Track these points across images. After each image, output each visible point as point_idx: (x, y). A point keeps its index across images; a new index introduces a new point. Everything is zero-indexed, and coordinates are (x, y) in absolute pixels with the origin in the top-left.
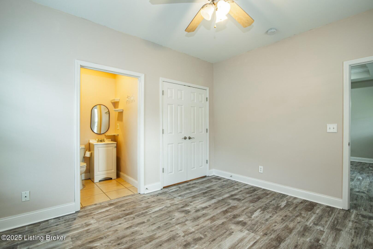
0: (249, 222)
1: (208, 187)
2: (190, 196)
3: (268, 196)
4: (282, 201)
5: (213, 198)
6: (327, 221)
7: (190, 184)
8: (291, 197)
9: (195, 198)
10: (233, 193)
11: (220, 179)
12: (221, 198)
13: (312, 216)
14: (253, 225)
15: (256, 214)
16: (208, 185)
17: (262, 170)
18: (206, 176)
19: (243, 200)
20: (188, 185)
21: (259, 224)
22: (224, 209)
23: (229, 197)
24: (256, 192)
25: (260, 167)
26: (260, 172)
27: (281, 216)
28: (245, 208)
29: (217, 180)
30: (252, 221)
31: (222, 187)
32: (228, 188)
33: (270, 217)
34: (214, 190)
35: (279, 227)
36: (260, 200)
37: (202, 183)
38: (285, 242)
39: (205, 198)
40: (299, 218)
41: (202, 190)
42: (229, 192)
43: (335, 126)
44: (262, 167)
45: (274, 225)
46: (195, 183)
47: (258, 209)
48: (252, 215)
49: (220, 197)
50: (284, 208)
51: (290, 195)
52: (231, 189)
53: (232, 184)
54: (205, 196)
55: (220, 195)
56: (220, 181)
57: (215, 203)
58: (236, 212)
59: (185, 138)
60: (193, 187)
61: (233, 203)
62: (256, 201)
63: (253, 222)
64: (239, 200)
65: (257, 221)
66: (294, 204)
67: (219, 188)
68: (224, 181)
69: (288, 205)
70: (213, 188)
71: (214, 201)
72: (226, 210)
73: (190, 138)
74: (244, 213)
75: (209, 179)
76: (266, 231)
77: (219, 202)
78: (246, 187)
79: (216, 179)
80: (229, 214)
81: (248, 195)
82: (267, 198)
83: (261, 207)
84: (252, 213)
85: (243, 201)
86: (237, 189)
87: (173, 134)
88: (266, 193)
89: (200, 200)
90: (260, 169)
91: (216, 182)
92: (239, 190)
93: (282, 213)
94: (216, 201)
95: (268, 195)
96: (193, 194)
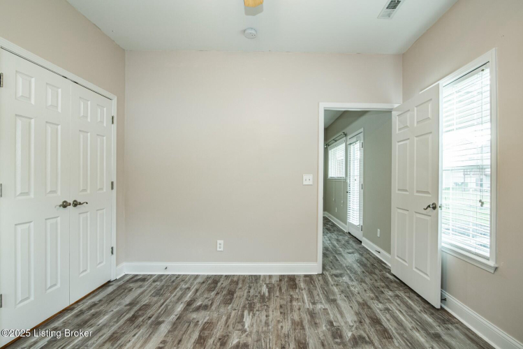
0: (250, 340)
1: (132, 304)
2: (101, 340)
3: (240, 285)
4: (261, 286)
5: (158, 324)
6: (318, 295)
7: (82, 312)
8: (265, 276)
9: (117, 339)
10: (187, 298)
11: (144, 279)
12: (173, 318)
13: (303, 295)
14: (257, 341)
15: (248, 320)
16: (128, 300)
17: (222, 246)
18: (109, 282)
19: (212, 304)
20: (77, 316)
21: (263, 335)
22: (196, 336)
23: (185, 309)
24: (219, 284)
25: (219, 242)
26: (218, 249)
27: (276, 309)
28: (224, 318)
29: (139, 283)
30: (250, 335)
31: (158, 293)
32: (171, 293)
33: (266, 316)
34: (147, 306)
35: (287, 326)
36: (235, 296)
37: (110, 299)
38: (310, 345)
39: (142, 330)
40: (295, 303)
41: (120, 315)
42: (179, 299)
43: (311, 177)
44: (222, 242)
45: (280, 327)
46: (94, 305)
47: (243, 312)
48: (243, 326)
49: (169, 315)
50: (269, 295)
51: (262, 274)
52: (178, 293)
53: (173, 283)
54: (139, 327)
55: (167, 312)
56: (147, 284)
57: (169, 332)
58: (218, 332)
59: (65, 205)
60: (95, 316)
61: (202, 317)
62: (231, 299)
63: (254, 336)
64: (205, 307)
65: (258, 332)
66: (276, 285)
67: (155, 299)
68: (154, 281)
69: (270, 290)
70: (143, 303)
71: (164, 329)
72: (200, 337)
73: (76, 204)
74: (231, 327)
75: (119, 287)
76: (279, 342)
77: (175, 325)
78: (199, 280)
79: (137, 281)
80: (211, 341)
81: (213, 294)
82: (241, 288)
83: (244, 307)
84: (240, 320)
85: (213, 307)
86: (189, 288)
87: (32, 195)
88: (235, 281)
89: (134, 340)
90: (218, 246)
91: (141, 287)
92: (193, 290)
93: (273, 304)
94: (169, 327)
95: (237, 283)
96: (107, 333)
